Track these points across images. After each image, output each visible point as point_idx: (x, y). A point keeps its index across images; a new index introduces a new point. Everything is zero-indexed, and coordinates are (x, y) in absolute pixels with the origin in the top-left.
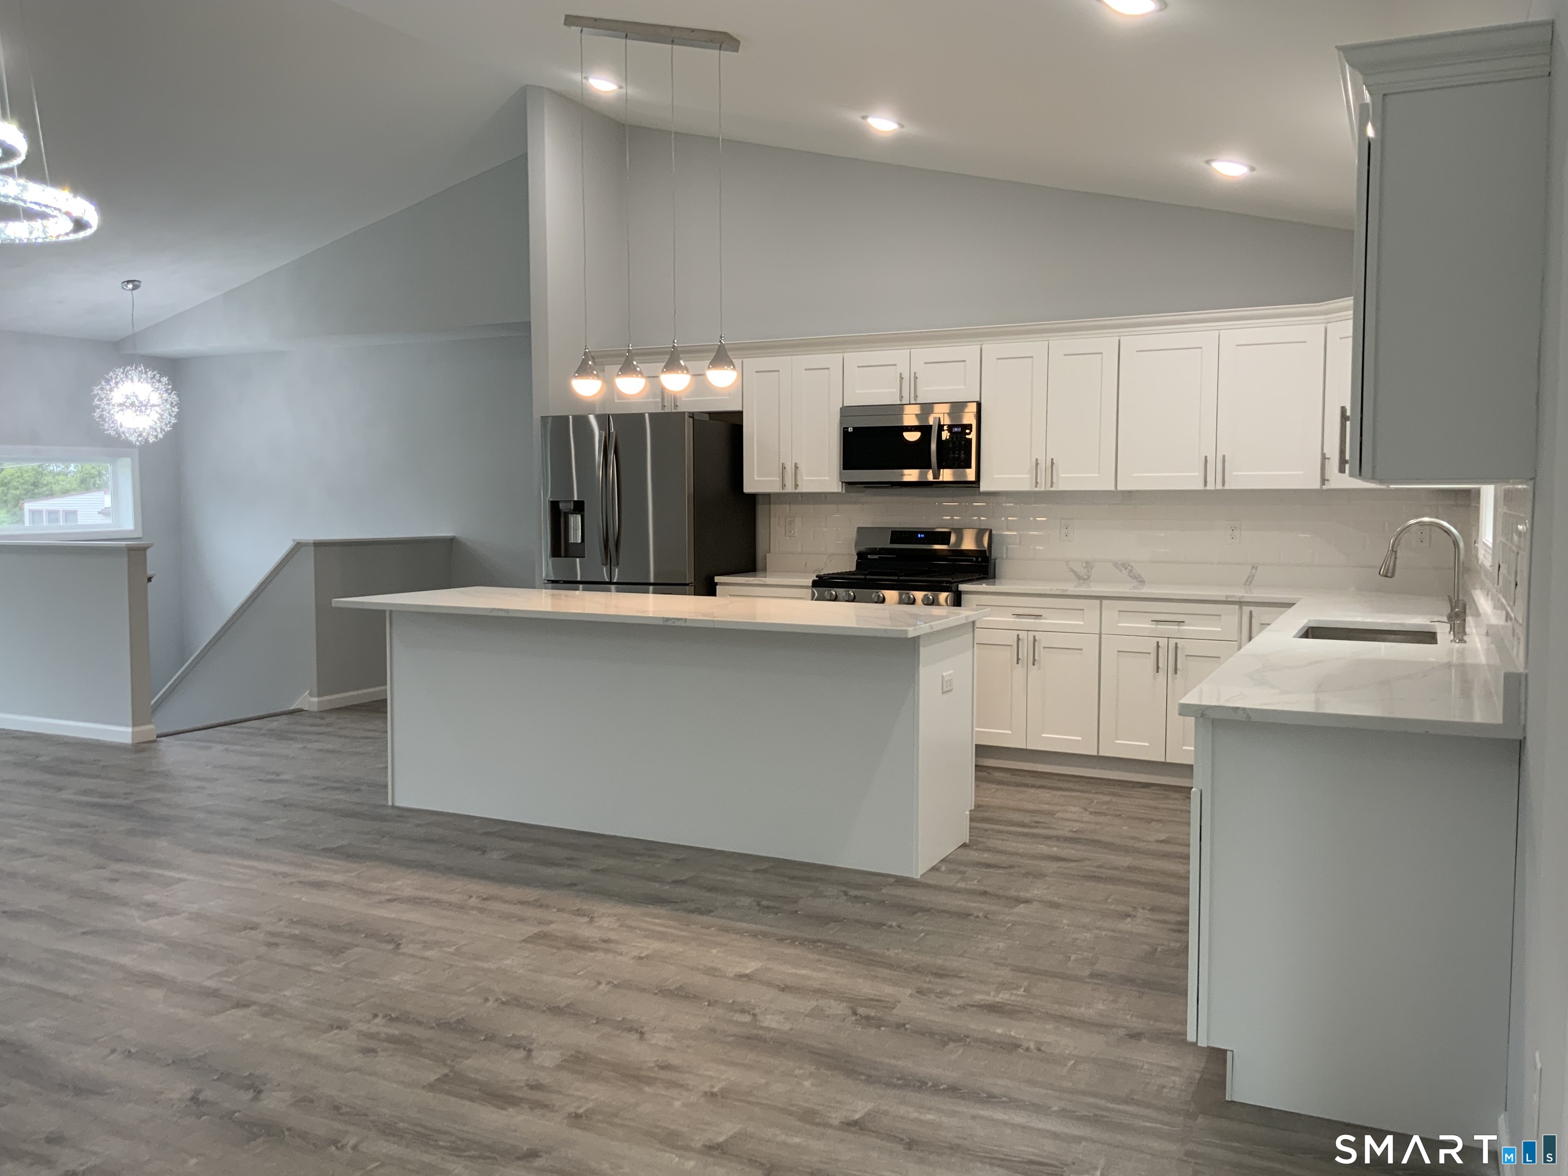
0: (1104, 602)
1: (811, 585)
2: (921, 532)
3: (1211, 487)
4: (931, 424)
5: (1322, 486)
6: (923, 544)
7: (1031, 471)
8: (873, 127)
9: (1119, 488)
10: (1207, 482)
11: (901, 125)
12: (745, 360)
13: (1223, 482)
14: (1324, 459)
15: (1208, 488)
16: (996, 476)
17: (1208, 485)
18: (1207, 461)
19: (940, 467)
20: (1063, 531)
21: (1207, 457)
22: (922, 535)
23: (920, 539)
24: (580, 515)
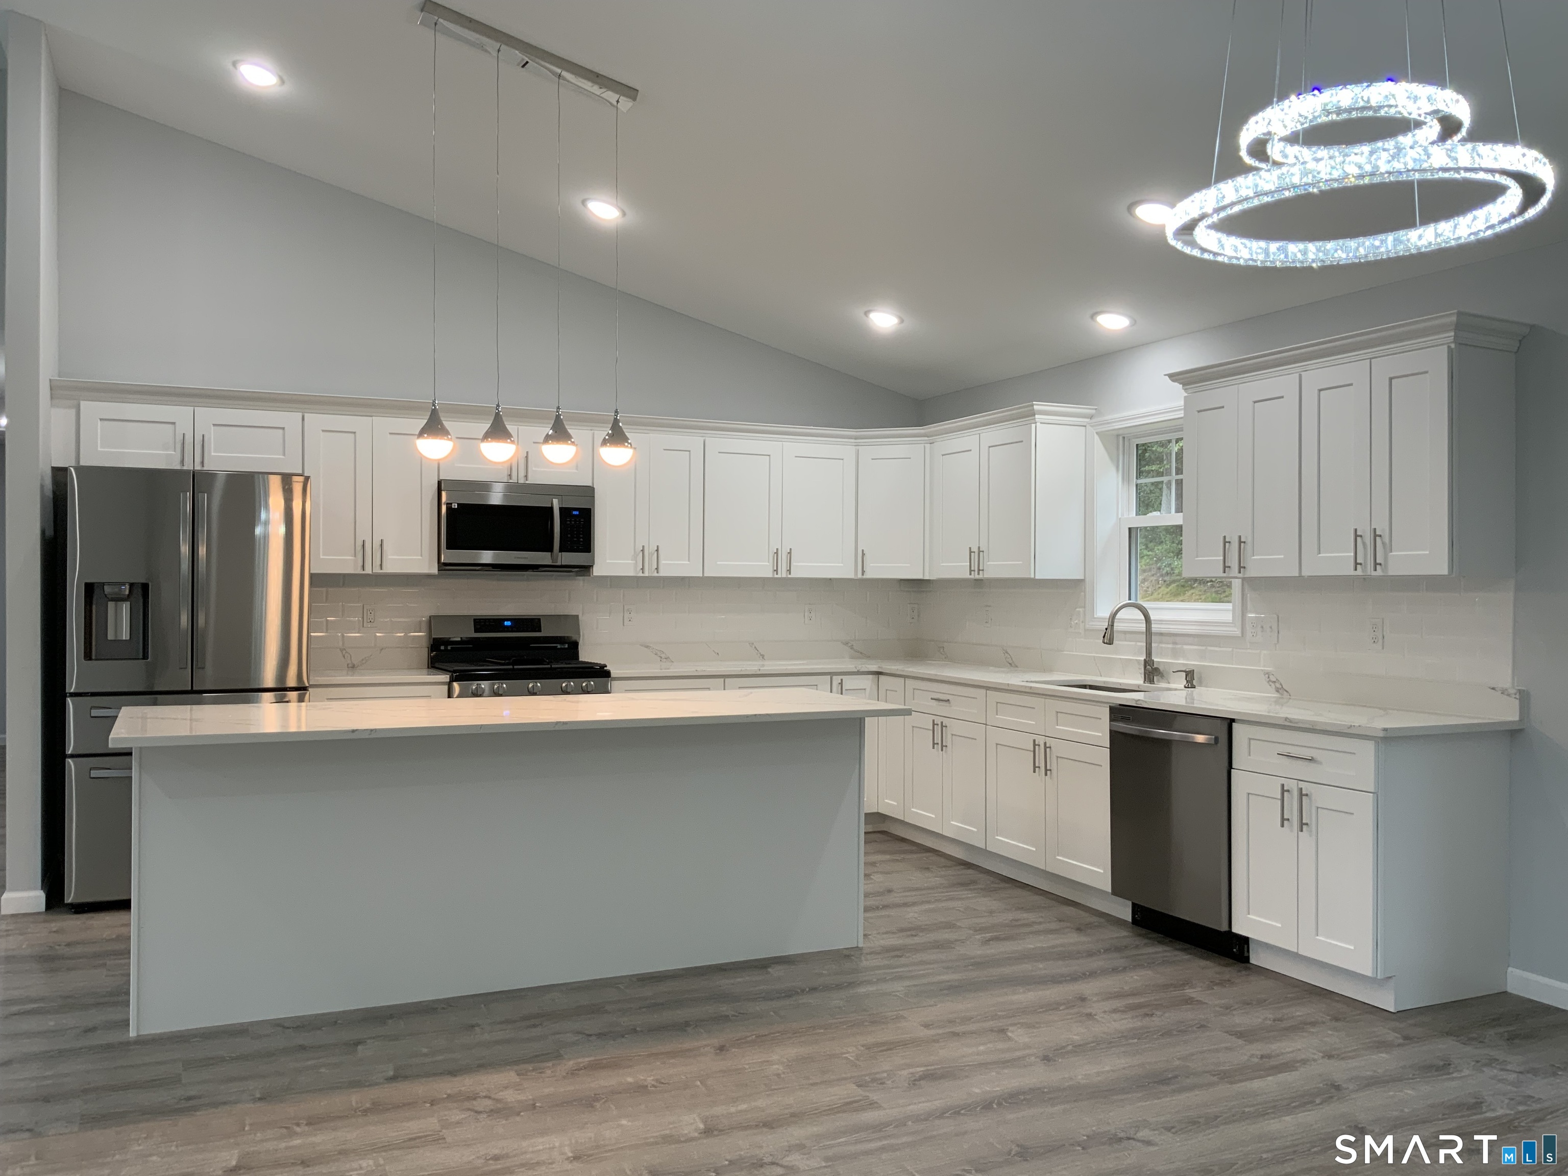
0: (728, 681)
1: (448, 680)
2: (507, 620)
3: (779, 576)
4: (550, 506)
5: (860, 576)
6: (512, 631)
7: (635, 558)
8: (591, 211)
9: (706, 575)
10: (776, 571)
11: (624, 214)
12: (306, 415)
13: (789, 571)
14: (863, 554)
15: (776, 576)
16: (608, 561)
17: (777, 574)
18: (777, 553)
19: (561, 550)
20: (627, 615)
21: (777, 549)
22: (507, 623)
23: (507, 627)
24: (129, 603)
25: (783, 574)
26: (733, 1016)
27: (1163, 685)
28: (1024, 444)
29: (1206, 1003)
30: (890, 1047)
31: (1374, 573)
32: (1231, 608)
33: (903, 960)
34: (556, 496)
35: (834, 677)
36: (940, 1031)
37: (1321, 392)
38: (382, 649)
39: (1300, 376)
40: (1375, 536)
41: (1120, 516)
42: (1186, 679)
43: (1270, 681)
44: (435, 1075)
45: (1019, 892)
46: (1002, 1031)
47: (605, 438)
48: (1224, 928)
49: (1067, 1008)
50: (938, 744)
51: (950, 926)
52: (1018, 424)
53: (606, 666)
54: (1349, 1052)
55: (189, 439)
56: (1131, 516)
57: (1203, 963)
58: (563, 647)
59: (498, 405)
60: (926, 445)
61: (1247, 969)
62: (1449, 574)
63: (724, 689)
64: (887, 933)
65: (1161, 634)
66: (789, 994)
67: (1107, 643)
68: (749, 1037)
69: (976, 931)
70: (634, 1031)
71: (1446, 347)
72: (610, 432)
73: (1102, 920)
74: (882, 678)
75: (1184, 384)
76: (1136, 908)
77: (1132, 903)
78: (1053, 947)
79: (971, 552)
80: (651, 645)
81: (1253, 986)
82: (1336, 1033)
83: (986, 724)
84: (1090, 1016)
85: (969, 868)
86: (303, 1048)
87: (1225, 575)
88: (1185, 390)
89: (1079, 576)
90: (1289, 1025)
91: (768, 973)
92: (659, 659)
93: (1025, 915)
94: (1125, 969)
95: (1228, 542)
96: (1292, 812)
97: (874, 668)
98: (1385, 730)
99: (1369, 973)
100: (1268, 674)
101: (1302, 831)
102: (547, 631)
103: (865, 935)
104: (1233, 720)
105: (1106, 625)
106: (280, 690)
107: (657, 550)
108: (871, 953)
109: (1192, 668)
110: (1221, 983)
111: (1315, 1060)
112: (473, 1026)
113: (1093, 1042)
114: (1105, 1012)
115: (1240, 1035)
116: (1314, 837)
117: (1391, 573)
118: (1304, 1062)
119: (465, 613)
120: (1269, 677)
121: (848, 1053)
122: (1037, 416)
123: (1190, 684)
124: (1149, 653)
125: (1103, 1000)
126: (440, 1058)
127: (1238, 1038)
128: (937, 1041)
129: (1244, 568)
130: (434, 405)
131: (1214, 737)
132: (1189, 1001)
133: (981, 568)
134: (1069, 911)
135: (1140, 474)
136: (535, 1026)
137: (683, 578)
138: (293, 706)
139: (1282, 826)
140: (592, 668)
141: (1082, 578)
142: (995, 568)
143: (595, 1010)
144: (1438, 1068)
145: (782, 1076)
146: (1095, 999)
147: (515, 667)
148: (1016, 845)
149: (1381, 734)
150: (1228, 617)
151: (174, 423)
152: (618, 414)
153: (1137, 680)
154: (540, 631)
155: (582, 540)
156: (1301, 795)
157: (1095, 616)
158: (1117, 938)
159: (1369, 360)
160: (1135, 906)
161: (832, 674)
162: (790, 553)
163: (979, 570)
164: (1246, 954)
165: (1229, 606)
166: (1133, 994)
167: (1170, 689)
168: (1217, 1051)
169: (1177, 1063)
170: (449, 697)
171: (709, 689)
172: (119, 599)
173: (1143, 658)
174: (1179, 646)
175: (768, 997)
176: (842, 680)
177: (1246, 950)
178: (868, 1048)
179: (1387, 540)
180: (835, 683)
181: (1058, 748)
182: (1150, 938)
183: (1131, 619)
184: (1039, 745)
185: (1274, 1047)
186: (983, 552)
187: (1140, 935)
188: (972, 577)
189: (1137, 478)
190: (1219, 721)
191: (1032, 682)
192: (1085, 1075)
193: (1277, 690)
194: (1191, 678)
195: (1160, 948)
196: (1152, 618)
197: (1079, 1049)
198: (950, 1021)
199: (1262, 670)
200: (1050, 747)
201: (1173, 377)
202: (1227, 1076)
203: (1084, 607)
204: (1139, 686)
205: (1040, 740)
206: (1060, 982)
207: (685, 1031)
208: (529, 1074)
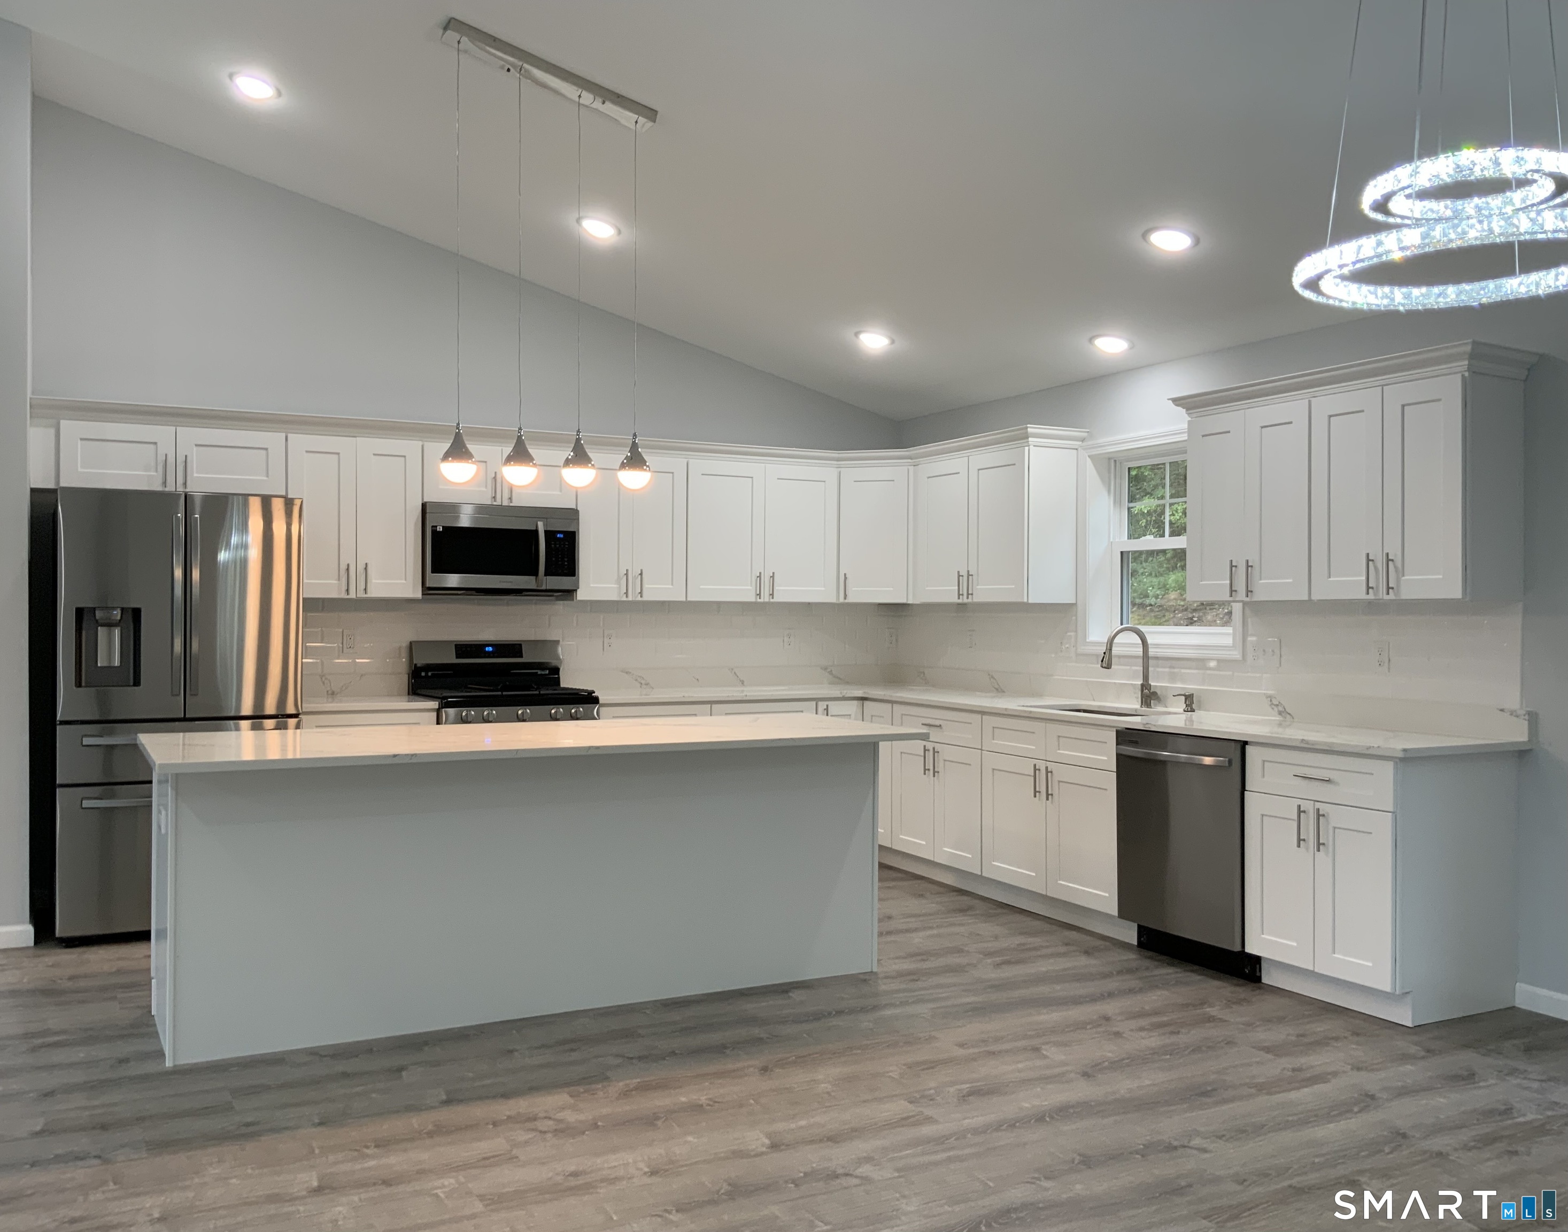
0: (714, 706)
1: (437, 707)
2: (488, 645)
3: (762, 600)
4: (534, 529)
5: (842, 600)
6: (494, 657)
7: (618, 581)
8: (585, 230)
9: (689, 599)
10: (759, 595)
11: (619, 232)
12: (290, 436)
13: (772, 595)
14: (846, 578)
15: (759, 600)
16: (592, 585)
17: (760, 598)
18: (760, 577)
19: (546, 574)
20: (606, 640)
21: (760, 573)
22: (490, 649)
23: (489, 652)
24: (119, 628)
25: (765, 598)
26: (768, 1038)
27: (1160, 709)
28: (1017, 468)
29: (1228, 1021)
30: (931, 1066)
31: (1386, 597)
32: (1231, 631)
33: (920, 984)
34: (540, 518)
35: (820, 703)
36: (976, 1050)
37: (1331, 418)
38: (362, 675)
39: (1310, 402)
40: (1388, 560)
41: (1111, 540)
42: (1185, 703)
43: (1272, 704)
44: (487, 1098)
45: (1018, 917)
46: (1036, 1049)
47: (623, 461)
48: (1237, 948)
49: (1094, 1027)
50: (929, 770)
51: (959, 951)
52: (1010, 447)
53: (594, 693)
54: (1376, 1064)
55: (171, 460)
56: (1122, 540)
57: (1216, 983)
58: (543, 673)
59: (520, 429)
60: (910, 467)
61: (1260, 988)
62: (1463, 598)
63: (711, 715)
64: (897, 958)
65: (1157, 658)
66: (818, 1017)
67: (1105, 668)
68: (789, 1058)
69: (985, 955)
70: (673, 1053)
71: (1460, 375)
72: (629, 454)
73: (1107, 944)
74: (866, 703)
75: (1188, 409)
76: (1142, 930)
77: (1138, 925)
78: (1065, 970)
79: (959, 576)
80: (630, 671)
81: (1266, 1005)
82: (1360, 1047)
83: (981, 750)
84: (1118, 1034)
85: (963, 894)
86: (345, 1075)
87: (1231, 599)
88: (1189, 414)
89: (1069, 599)
90: (1312, 1040)
91: (790, 997)
92: (639, 685)
93: (1030, 940)
94: (1141, 990)
95: (1234, 566)
96: (1309, 832)
97: (859, 693)
98: (1405, 750)
99: (1388, 988)
100: (1270, 698)
101: (1319, 850)
102: (528, 657)
103: (879, 960)
104: (1246, 743)
105: (1104, 649)
106: (258, 718)
107: (641, 574)
108: (886, 977)
109: (1191, 692)
110: (1239, 1002)
111: (1344, 1072)
112: (511, 1052)
113: (1128, 1059)
114: (1132, 1030)
115: (1268, 1050)
116: (1331, 854)
117: (1403, 597)
118: (1335, 1074)
119: (445, 638)
120: (1271, 701)
121: (891, 1071)
122: (1030, 439)
123: (1190, 708)
124: (1146, 677)
125: (1127, 1019)
126: (488, 1082)
127: (1268, 1052)
128: (974, 1060)
129: (1252, 592)
130: (458, 428)
131: (1227, 759)
132: (1211, 1019)
133: (970, 592)
134: (1074, 935)
135: (1132, 499)
136: (572, 1050)
137: (663, 603)
138: (290, 732)
139: (1299, 846)
140: (577, 694)
141: (1074, 602)
142: (984, 592)
143: (628, 1034)
144: (1464, 1079)
145: (833, 1094)
146: (1119, 1018)
147: (504, 693)
148: (1015, 871)
149: (1401, 755)
150: (1229, 641)
151: (155, 443)
152: (636, 438)
153: (1134, 704)
154: (521, 656)
155: (566, 563)
156: (1319, 815)
157: (1087, 640)
158: (1126, 960)
159: (1381, 387)
160: (1140, 928)
161: (817, 700)
162: (773, 577)
163: (968, 594)
164: (1258, 974)
165: (1229, 630)
166: (1156, 1013)
167: (1169, 713)
168: (1249, 1065)
169: (1213, 1077)
170: (438, 723)
171: (695, 715)
172: (110, 625)
173: (1140, 682)
174: (1176, 670)
175: (797, 1020)
176: (827, 706)
177: (1258, 970)
178: (910, 1067)
179: (1399, 565)
180: (820, 709)
181: (1060, 773)
182: (1159, 961)
183: (1128, 643)
184: (1039, 770)
185: (1303, 1061)
186: (972, 575)
187: (1147, 958)
188: (960, 601)
189: (1128, 502)
190: (1233, 744)
191: (1027, 706)
192: (1128, 1089)
193: (1280, 713)
194: (1190, 702)
195: (1170, 970)
196: (1149, 641)
197: (1116, 1065)
198: (983, 1041)
199: (1264, 694)
200: (1051, 772)
201: (1177, 401)
202: (1264, 1088)
203: (1076, 631)
204: (1136, 710)
205: (1042, 765)
206: (1081, 1003)
207: (724, 1053)
208: (582, 1095)
